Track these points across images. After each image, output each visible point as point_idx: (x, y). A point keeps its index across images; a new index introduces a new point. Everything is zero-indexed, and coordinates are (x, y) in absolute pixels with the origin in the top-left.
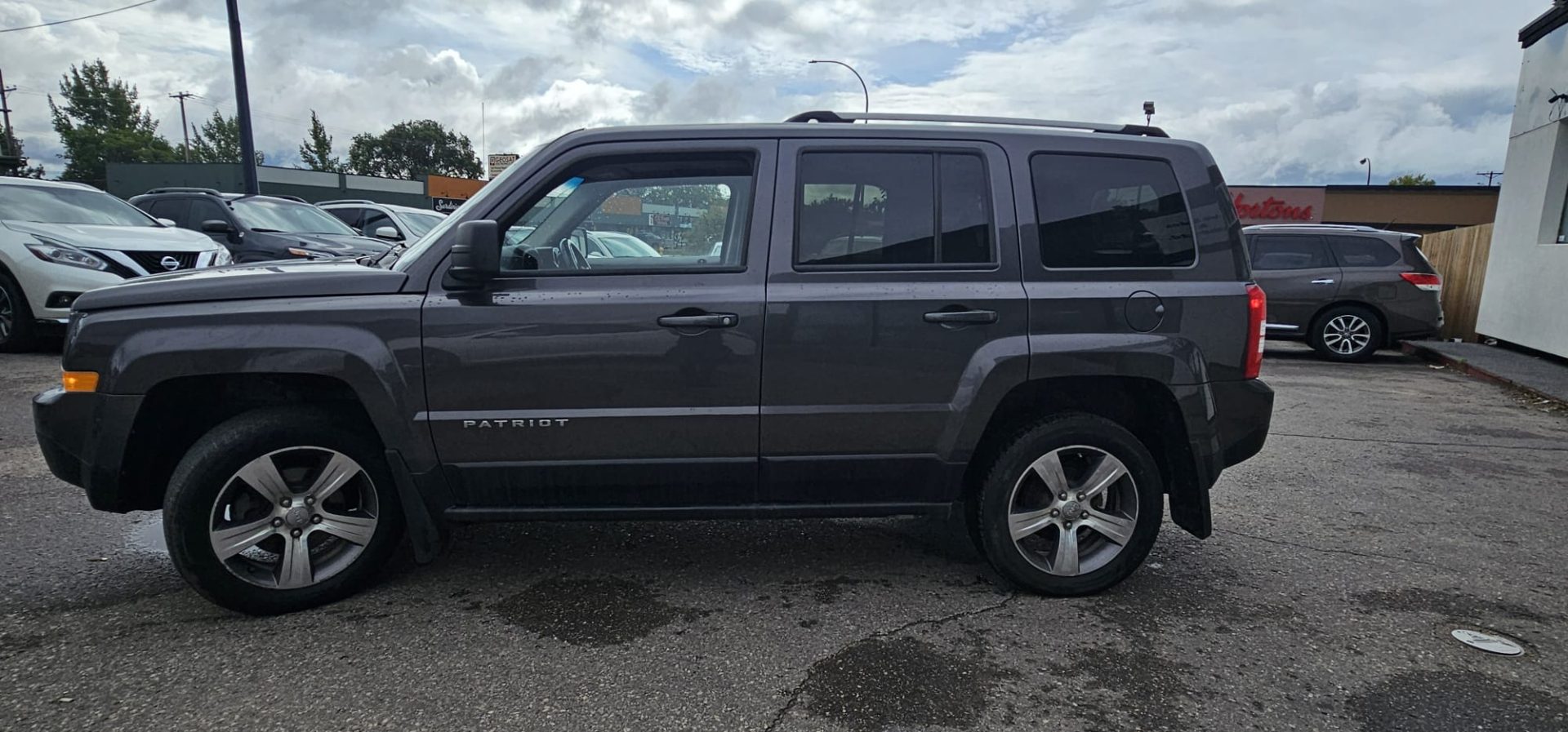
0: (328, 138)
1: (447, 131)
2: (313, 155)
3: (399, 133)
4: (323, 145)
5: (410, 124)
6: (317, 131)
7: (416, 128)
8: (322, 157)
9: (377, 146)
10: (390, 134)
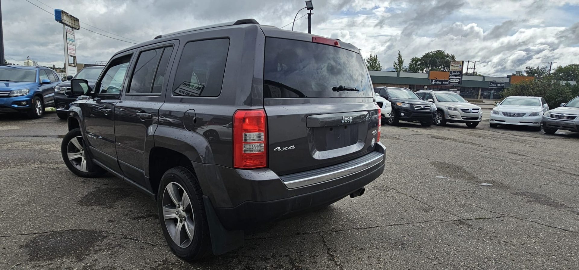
0: (403, 60)
1: (446, 53)
2: (397, 66)
3: (427, 56)
4: (401, 62)
5: (431, 52)
6: (400, 57)
7: (434, 54)
8: (400, 67)
9: (419, 61)
10: (424, 56)
